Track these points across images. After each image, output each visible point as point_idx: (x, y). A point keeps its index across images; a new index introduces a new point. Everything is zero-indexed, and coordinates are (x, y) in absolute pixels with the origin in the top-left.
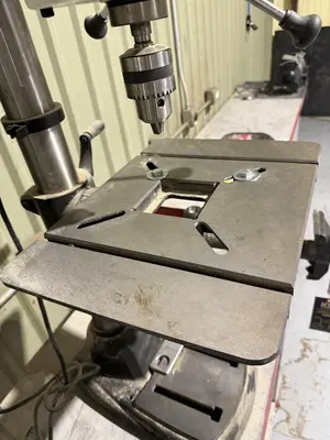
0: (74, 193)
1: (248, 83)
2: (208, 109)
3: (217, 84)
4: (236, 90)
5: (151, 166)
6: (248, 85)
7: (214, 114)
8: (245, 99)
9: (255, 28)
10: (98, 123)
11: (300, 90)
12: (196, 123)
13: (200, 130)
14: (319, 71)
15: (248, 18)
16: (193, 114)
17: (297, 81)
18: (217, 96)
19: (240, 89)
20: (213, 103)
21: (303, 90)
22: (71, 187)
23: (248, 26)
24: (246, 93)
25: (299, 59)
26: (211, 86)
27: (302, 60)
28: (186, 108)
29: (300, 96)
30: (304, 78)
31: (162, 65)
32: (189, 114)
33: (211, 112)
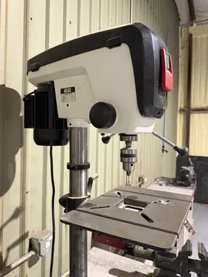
0: (85, 199)
1: (163, 177)
2: (140, 186)
3: (146, 175)
4: (156, 180)
5: (119, 194)
6: (163, 178)
8: (161, 185)
9: (167, 152)
10: (96, 174)
11: (192, 185)
14: (204, 178)
15: (163, 147)
17: (190, 180)
18: (145, 180)
19: (158, 180)
20: (143, 183)
21: (194, 185)
22: (83, 196)
23: (163, 150)
24: (161, 182)
25: (191, 170)
26: (142, 174)
27: (192, 170)
29: (192, 189)
30: (194, 179)
31: (134, 154)
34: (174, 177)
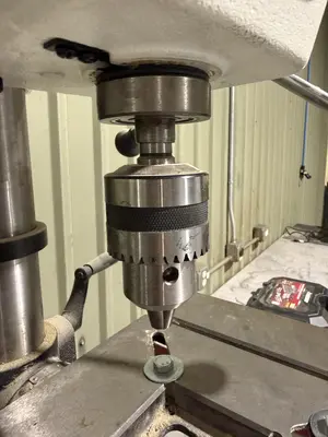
1: (298, 225)
2: (255, 245)
3: (267, 223)
4: (286, 230)
6: (299, 227)
7: (262, 251)
8: (296, 241)
9: (308, 177)
12: (241, 259)
13: (245, 265)
15: (302, 168)
16: (239, 248)
18: (266, 233)
19: (291, 231)
20: (261, 240)
23: (302, 174)
24: (297, 235)
26: (261, 223)
28: (232, 241)
31: (187, 203)
32: (235, 247)
33: (258, 248)
34: (320, 224)
